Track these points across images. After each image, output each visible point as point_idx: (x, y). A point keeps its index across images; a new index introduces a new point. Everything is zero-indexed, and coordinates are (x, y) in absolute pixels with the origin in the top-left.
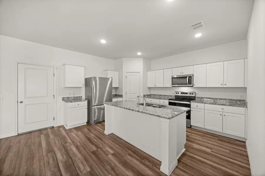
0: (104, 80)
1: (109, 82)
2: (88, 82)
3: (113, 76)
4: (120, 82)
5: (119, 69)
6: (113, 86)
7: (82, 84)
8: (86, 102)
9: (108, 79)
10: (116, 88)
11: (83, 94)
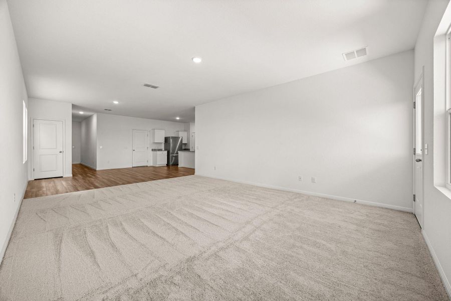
0: (176, 139)
1: (180, 139)
2: (167, 140)
3: (183, 136)
4: (188, 139)
5: (187, 130)
6: (183, 142)
7: (163, 141)
8: (166, 152)
9: (179, 138)
10: (185, 144)
11: (163, 147)
